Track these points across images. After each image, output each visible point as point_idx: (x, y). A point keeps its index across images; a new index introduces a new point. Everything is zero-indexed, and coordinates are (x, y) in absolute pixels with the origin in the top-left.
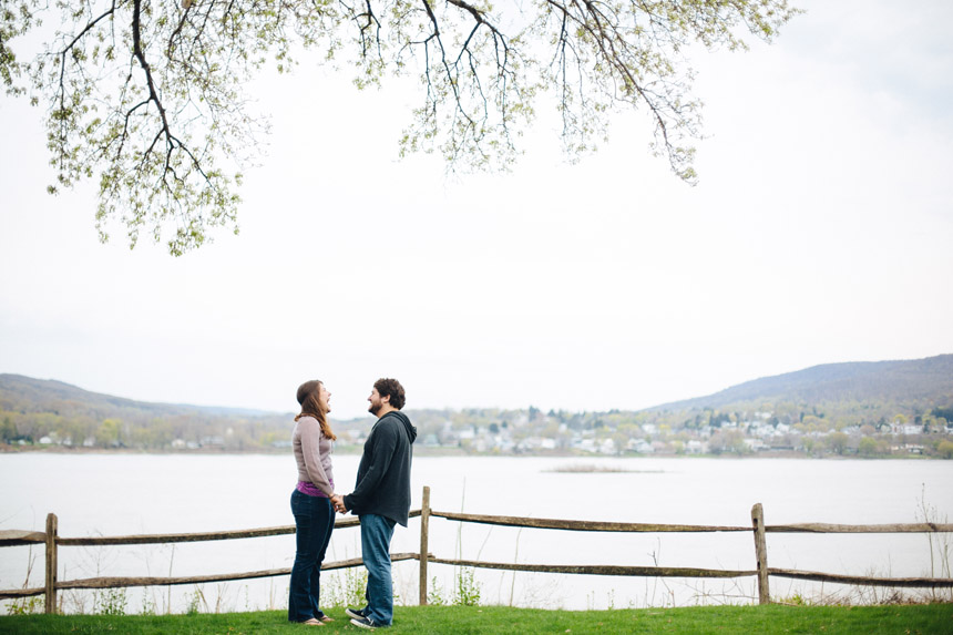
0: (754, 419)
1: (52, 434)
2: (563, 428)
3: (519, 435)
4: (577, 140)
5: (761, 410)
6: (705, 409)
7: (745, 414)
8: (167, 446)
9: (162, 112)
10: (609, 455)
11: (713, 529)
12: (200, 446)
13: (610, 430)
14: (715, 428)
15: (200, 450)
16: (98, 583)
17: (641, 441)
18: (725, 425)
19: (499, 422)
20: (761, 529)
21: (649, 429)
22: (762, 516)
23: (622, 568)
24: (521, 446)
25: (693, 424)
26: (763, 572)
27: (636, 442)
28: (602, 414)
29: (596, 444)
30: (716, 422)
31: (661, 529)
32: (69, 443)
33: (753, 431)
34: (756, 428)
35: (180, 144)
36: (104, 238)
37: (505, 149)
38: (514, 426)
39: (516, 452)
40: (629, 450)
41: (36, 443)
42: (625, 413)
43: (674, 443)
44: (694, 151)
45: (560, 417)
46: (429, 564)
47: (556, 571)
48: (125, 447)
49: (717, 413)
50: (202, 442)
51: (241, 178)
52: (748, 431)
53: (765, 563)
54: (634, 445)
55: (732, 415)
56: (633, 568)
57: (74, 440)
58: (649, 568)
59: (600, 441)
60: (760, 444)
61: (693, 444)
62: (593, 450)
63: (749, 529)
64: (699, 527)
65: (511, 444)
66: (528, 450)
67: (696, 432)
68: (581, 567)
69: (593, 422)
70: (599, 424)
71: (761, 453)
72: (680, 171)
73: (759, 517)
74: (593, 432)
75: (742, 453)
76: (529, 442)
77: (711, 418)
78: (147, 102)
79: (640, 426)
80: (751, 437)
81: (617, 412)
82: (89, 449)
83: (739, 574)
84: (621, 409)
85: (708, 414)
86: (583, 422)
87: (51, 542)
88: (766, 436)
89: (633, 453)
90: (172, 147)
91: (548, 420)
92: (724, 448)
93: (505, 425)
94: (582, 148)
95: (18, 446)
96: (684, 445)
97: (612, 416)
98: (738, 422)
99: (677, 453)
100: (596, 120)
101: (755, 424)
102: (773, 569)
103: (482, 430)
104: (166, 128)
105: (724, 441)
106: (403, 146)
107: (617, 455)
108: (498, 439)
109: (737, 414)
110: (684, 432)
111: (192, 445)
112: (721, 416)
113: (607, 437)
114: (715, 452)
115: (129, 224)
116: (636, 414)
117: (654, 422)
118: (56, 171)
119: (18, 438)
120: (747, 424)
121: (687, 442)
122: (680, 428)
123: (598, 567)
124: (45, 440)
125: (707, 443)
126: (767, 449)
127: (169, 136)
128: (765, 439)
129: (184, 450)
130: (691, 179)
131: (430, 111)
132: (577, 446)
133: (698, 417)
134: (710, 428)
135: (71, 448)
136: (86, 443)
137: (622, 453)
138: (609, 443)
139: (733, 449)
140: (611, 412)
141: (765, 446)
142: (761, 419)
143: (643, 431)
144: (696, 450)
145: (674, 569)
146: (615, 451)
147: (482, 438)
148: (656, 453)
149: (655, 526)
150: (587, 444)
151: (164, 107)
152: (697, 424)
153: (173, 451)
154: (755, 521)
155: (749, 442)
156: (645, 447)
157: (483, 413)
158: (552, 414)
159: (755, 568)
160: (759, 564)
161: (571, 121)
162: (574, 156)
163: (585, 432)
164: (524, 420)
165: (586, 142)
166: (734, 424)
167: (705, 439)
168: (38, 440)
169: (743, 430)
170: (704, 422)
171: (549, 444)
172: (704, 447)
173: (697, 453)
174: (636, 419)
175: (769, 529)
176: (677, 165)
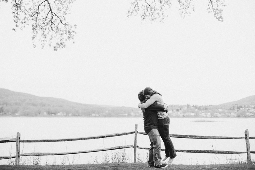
0: (249, 107)
1: (61, 112)
2: (197, 110)
3: (185, 112)
4: (184, 11)
5: (251, 105)
6: (236, 105)
7: (247, 106)
8: (91, 116)
9: (50, 4)
10: (209, 117)
11: (232, 138)
12: (99, 115)
13: (209, 110)
14: (238, 110)
15: (99, 116)
16: (32, 155)
17: (218, 113)
18: (241, 109)
19: (179, 109)
20: (248, 138)
21: (220, 110)
22: (248, 134)
23: (201, 151)
24: (185, 115)
25: (232, 109)
26: (249, 152)
27: (216, 114)
28: (207, 106)
29: (205, 114)
30: (239, 108)
31: (214, 138)
32: (65, 115)
33: (249, 110)
34: (250, 110)
35: (55, 14)
36: (35, 46)
37: (162, 15)
38: (183, 109)
39: (184, 116)
40: (215, 116)
41: (56, 115)
42: (213, 106)
43: (227, 114)
44: (222, 10)
45: (196, 107)
46: (137, 149)
47: (179, 152)
48: (80, 116)
49: (239, 106)
50: (100, 114)
51: (76, 26)
52: (248, 110)
53: (249, 149)
54: (216, 115)
55: (243, 106)
56: (205, 151)
57: (66, 114)
58: (210, 151)
59: (206, 113)
60: (251, 114)
61: (232, 114)
62: (205, 116)
63: (244, 138)
64: (227, 137)
65: (182, 114)
66: (187, 116)
67: (233, 111)
68: (187, 150)
69: (205, 108)
70: (206, 109)
71: (251, 117)
72: (217, 17)
73: (247, 134)
74: (205, 111)
75: (246, 117)
76: (187, 114)
77: (237, 107)
78: (44, 2)
79: (218, 109)
80: (248, 112)
81: (211, 105)
82: (70, 116)
83: (241, 153)
84: (212, 105)
85: (236, 106)
86: (202, 108)
87: (18, 142)
88: (253, 112)
89: (216, 117)
90: (53, 16)
91: (192, 108)
92: (241, 115)
93: (181, 109)
94: (186, 13)
95: (52, 116)
96: (230, 114)
97: (210, 107)
98: (245, 108)
99: (228, 117)
100: (190, 4)
101: (250, 108)
102: (252, 151)
103: (174, 111)
104: (51, 10)
105: (241, 113)
106: (128, 14)
107: (211, 117)
108: (179, 113)
109: (244, 106)
110: (230, 111)
111: (97, 115)
112: (240, 106)
113: (208, 113)
114: (239, 116)
115: (42, 41)
116: (217, 106)
117: (221, 108)
118: (15, 24)
119: (52, 114)
120: (247, 109)
121: (231, 114)
122: (229, 110)
123: (193, 150)
124: (59, 114)
125: (236, 114)
126: (253, 116)
127: (52, 12)
128: (252, 113)
129: (95, 116)
130: (221, 19)
131: (136, 3)
132: (201, 115)
133: (234, 107)
134: (237, 110)
135: (66, 116)
136: (69, 115)
137: (213, 117)
138: (209, 114)
139: (243, 116)
140: (210, 106)
141: (253, 115)
142: (251, 107)
143: (219, 111)
144: (233, 116)
145: (219, 151)
146: (211, 116)
147: (175, 113)
148: (222, 117)
149: (212, 137)
150: (203, 114)
151: (50, 3)
152: (233, 108)
153: (92, 117)
154: (246, 135)
155: (248, 114)
156: (219, 115)
157: (175, 106)
158: (193, 106)
159: (246, 151)
160: (247, 149)
161: (182, 5)
162: (183, 16)
163: (203, 111)
164: (186, 108)
165: (187, 11)
166: (244, 109)
167: (236, 113)
168: (57, 114)
169: (246, 110)
170: (235, 108)
171: (193, 114)
172: (235, 115)
173: (233, 117)
174: (217, 107)
175: (250, 138)
176: (216, 15)
